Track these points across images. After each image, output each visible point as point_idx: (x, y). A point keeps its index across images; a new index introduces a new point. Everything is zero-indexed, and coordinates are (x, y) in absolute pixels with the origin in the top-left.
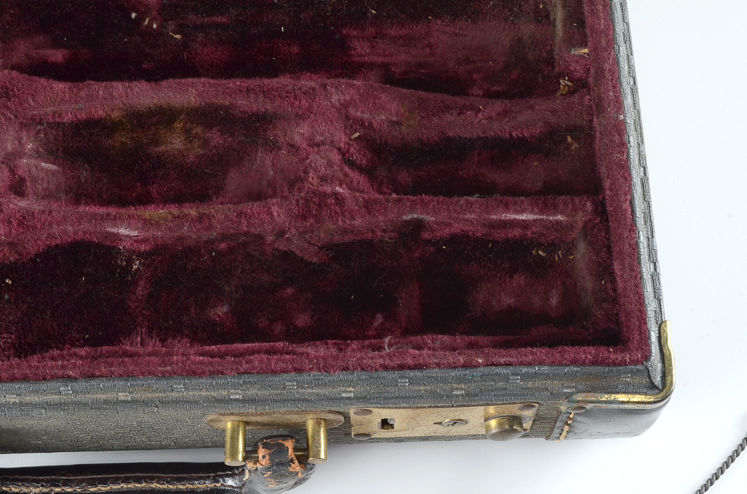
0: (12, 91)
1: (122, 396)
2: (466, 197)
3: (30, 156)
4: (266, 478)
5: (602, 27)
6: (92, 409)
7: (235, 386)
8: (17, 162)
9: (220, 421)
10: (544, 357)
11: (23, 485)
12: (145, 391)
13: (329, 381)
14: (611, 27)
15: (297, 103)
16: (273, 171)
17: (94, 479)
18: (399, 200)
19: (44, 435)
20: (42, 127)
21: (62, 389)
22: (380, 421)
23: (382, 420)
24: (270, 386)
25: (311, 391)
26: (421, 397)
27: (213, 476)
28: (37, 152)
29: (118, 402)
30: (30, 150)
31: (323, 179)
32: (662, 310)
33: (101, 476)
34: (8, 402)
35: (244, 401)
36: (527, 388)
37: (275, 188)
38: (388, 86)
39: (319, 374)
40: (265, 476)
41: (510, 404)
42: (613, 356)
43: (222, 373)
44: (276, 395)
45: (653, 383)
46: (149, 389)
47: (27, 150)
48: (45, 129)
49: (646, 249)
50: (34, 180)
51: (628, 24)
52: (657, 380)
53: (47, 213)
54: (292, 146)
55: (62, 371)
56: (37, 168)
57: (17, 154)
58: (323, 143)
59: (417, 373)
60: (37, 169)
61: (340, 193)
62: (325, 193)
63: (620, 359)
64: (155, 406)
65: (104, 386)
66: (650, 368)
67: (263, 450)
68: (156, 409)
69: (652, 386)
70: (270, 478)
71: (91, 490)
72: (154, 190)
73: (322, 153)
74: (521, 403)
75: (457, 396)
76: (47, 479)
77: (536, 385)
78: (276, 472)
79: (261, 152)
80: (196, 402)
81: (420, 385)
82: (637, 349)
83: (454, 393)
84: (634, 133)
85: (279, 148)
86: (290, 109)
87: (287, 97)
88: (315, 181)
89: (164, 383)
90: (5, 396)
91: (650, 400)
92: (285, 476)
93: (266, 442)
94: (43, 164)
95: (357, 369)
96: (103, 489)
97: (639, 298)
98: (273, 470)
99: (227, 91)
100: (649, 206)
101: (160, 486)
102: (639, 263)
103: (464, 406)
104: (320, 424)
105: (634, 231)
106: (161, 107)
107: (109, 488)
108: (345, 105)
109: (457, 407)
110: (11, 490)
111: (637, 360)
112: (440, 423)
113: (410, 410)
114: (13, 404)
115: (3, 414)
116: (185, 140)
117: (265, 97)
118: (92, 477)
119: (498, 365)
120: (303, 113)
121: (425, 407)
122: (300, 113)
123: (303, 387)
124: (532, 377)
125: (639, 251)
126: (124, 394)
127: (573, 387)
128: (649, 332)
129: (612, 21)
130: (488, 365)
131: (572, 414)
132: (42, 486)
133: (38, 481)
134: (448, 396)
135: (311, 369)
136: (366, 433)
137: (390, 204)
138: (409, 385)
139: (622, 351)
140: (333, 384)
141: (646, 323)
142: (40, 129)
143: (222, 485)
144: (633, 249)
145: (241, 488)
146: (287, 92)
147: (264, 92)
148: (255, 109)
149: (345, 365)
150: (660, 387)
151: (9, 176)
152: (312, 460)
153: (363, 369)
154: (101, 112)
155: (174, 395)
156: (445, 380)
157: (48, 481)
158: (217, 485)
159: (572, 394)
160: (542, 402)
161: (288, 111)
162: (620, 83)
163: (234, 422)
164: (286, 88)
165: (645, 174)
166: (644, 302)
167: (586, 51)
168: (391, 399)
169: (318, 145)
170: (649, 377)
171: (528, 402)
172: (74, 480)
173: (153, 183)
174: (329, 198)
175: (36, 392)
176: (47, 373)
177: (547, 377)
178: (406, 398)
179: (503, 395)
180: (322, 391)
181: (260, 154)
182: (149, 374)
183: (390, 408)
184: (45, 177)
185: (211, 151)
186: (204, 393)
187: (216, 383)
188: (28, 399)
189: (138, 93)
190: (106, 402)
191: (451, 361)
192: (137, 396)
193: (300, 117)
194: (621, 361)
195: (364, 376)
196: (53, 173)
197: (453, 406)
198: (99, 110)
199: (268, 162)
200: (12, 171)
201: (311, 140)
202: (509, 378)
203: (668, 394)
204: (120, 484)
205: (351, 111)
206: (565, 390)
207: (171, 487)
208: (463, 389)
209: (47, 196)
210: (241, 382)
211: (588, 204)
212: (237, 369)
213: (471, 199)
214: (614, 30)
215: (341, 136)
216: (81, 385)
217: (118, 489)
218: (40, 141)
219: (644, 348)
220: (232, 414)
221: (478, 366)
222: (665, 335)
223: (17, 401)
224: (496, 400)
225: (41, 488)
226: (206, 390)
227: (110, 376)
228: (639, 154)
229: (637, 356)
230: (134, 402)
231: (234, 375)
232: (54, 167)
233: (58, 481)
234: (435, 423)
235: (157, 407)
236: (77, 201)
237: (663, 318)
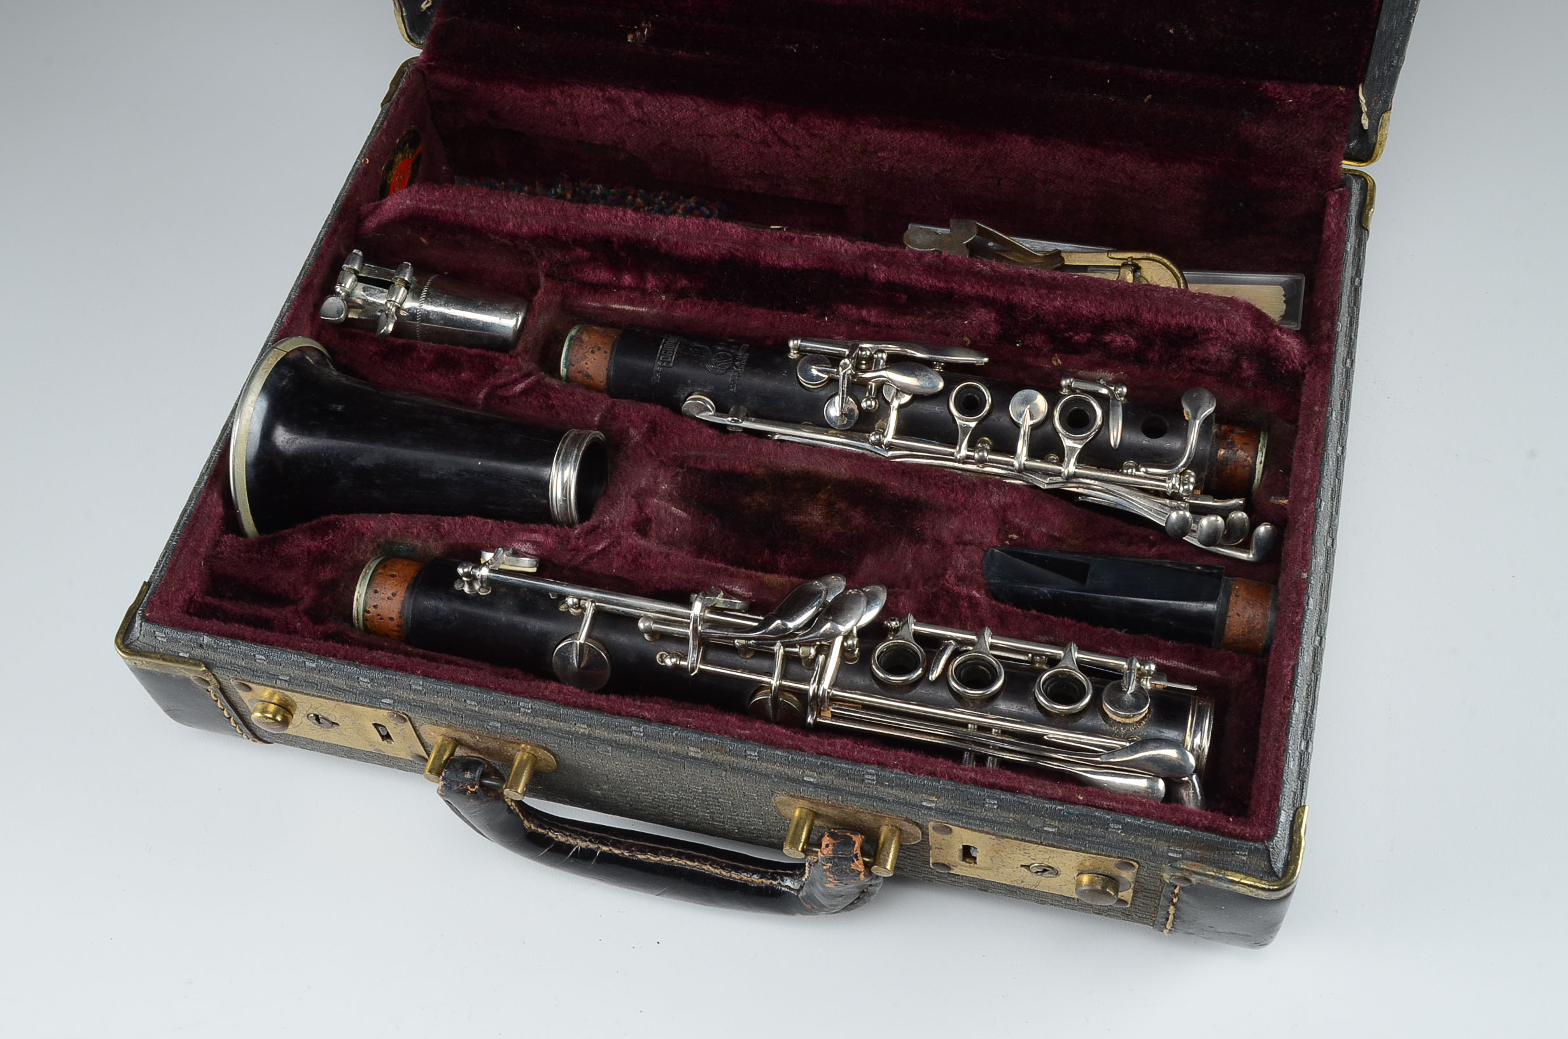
0: (661, 427)
1: (693, 751)
2: (1112, 629)
3: (661, 498)
4: (825, 871)
5: (1308, 476)
6: (659, 758)
7: (811, 767)
8: (647, 500)
9: (789, 805)
10: (1154, 811)
11: (570, 836)
12: (717, 751)
13: (912, 783)
14: (1318, 478)
15: (953, 495)
16: (913, 564)
17: (645, 847)
18: (1038, 618)
19: (605, 783)
20: (681, 471)
21: (634, 728)
22: (961, 847)
23: (963, 846)
24: (848, 775)
25: (891, 791)
26: (1008, 825)
27: (771, 873)
28: (670, 495)
29: (686, 757)
30: (664, 491)
31: (961, 579)
32: (1304, 794)
33: (653, 845)
34: (578, 732)
35: (816, 786)
36: (1129, 842)
37: (910, 582)
38: (1057, 498)
39: (903, 773)
40: (825, 867)
41: (1105, 855)
42: (1231, 826)
43: (801, 750)
44: (853, 787)
45: (1272, 868)
46: (721, 750)
47: (660, 491)
48: (684, 472)
49: (1301, 725)
50: (660, 524)
51: (1340, 481)
52: (1279, 865)
53: (664, 555)
54: (938, 542)
55: (638, 711)
56: (666, 511)
57: (649, 492)
58: (971, 543)
59: (1008, 796)
60: (666, 513)
61: (975, 597)
62: (959, 594)
63: (1238, 831)
64: (723, 770)
65: (676, 735)
66: (1271, 850)
67: (828, 838)
68: (724, 773)
69: (1271, 873)
70: (829, 872)
71: (639, 856)
72: (782, 561)
73: (966, 553)
74: (1119, 857)
75: (1049, 832)
76: (597, 835)
77: (1139, 841)
78: (837, 866)
79: (904, 543)
80: (767, 776)
81: (1010, 811)
82: (1260, 825)
83: (1045, 829)
84: (1318, 597)
85: (924, 542)
86: (943, 501)
87: (944, 487)
88: (952, 580)
89: (738, 746)
90: (575, 724)
91: (1264, 886)
92: (846, 873)
93: (834, 832)
94: (673, 508)
95: (944, 776)
96: (652, 858)
97: (1277, 772)
98: (834, 862)
99: (882, 469)
100: (1317, 679)
101: (713, 870)
102: (1287, 735)
103: (1054, 846)
104: (894, 832)
105: (1289, 699)
106: (808, 472)
107: (658, 859)
108: (1005, 508)
109: (1046, 845)
110: (557, 837)
111: (1258, 836)
112: (1027, 867)
113: (994, 837)
114: (582, 734)
115: (570, 742)
116: (827, 513)
117: (920, 483)
118: (643, 843)
119: (1099, 808)
120: (956, 507)
121: (1010, 838)
122: (954, 507)
123: (882, 785)
124: (1135, 830)
125: (1289, 722)
126: (695, 750)
127: (1180, 853)
128: (1280, 811)
129: (1321, 472)
130: (1089, 805)
131: (1178, 888)
132: (590, 841)
133: (586, 835)
134: (1037, 830)
135: (895, 766)
136: (946, 863)
137: (1027, 620)
138: (997, 808)
139: (1243, 824)
140: (917, 789)
141: (1278, 800)
142: (679, 472)
143: (779, 884)
144: (1284, 719)
145: (798, 891)
146: (944, 483)
147: (920, 478)
148: (907, 494)
149: (933, 770)
150: (1280, 875)
151: (635, 513)
152: (876, 869)
153: (951, 779)
154: (745, 466)
155: (746, 763)
156: (1038, 812)
157: (596, 838)
158: (774, 882)
159: (1176, 859)
160: (1142, 862)
161: (941, 502)
162: (1313, 541)
163: (804, 810)
164: (945, 478)
165: (1320, 644)
166: (1282, 777)
167: (1285, 501)
168: (975, 819)
169: (965, 544)
170: (1269, 861)
171: (1126, 858)
172: (624, 842)
173: (783, 553)
174: (962, 599)
175: (607, 726)
176: (622, 709)
177: (1152, 833)
178: (992, 822)
179: (1099, 844)
180: (901, 794)
181: (902, 545)
182: (726, 733)
183: (972, 829)
184: (672, 522)
185: (851, 531)
186: (777, 767)
187: (792, 758)
188: (598, 732)
189: (787, 454)
190: (675, 754)
191: (1049, 792)
192: (709, 755)
193: (952, 511)
194: (1239, 833)
195: (950, 785)
196: (681, 521)
197: (1041, 844)
198: (744, 463)
199: (910, 555)
200: (641, 508)
201: (958, 537)
202: (1109, 824)
203: (1287, 884)
204: (671, 857)
205: (1010, 515)
206: (1170, 854)
207: (724, 873)
208: (1056, 827)
209: (670, 542)
210: (819, 763)
211: (1249, 665)
212: (817, 748)
213: (1118, 632)
214: (1320, 483)
215: (992, 539)
216: (655, 729)
217: (667, 862)
218: (676, 484)
219: (1269, 825)
220: (802, 798)
221: (1076, 803)
222: (1300, 820)
223: (587, 733)
224: (1090, 847)
225: (588, 843)
226: (781, 763)
227: (685, 726)
228: (1319, 621)
229: (1259, 832)
230: (704, 760)
231: (813, 754)
232: (684, 515)
233: (608, 840)
234: (1022, 866)
235: (726, 771)
236: (699, 553)
237: (1303, 801)
